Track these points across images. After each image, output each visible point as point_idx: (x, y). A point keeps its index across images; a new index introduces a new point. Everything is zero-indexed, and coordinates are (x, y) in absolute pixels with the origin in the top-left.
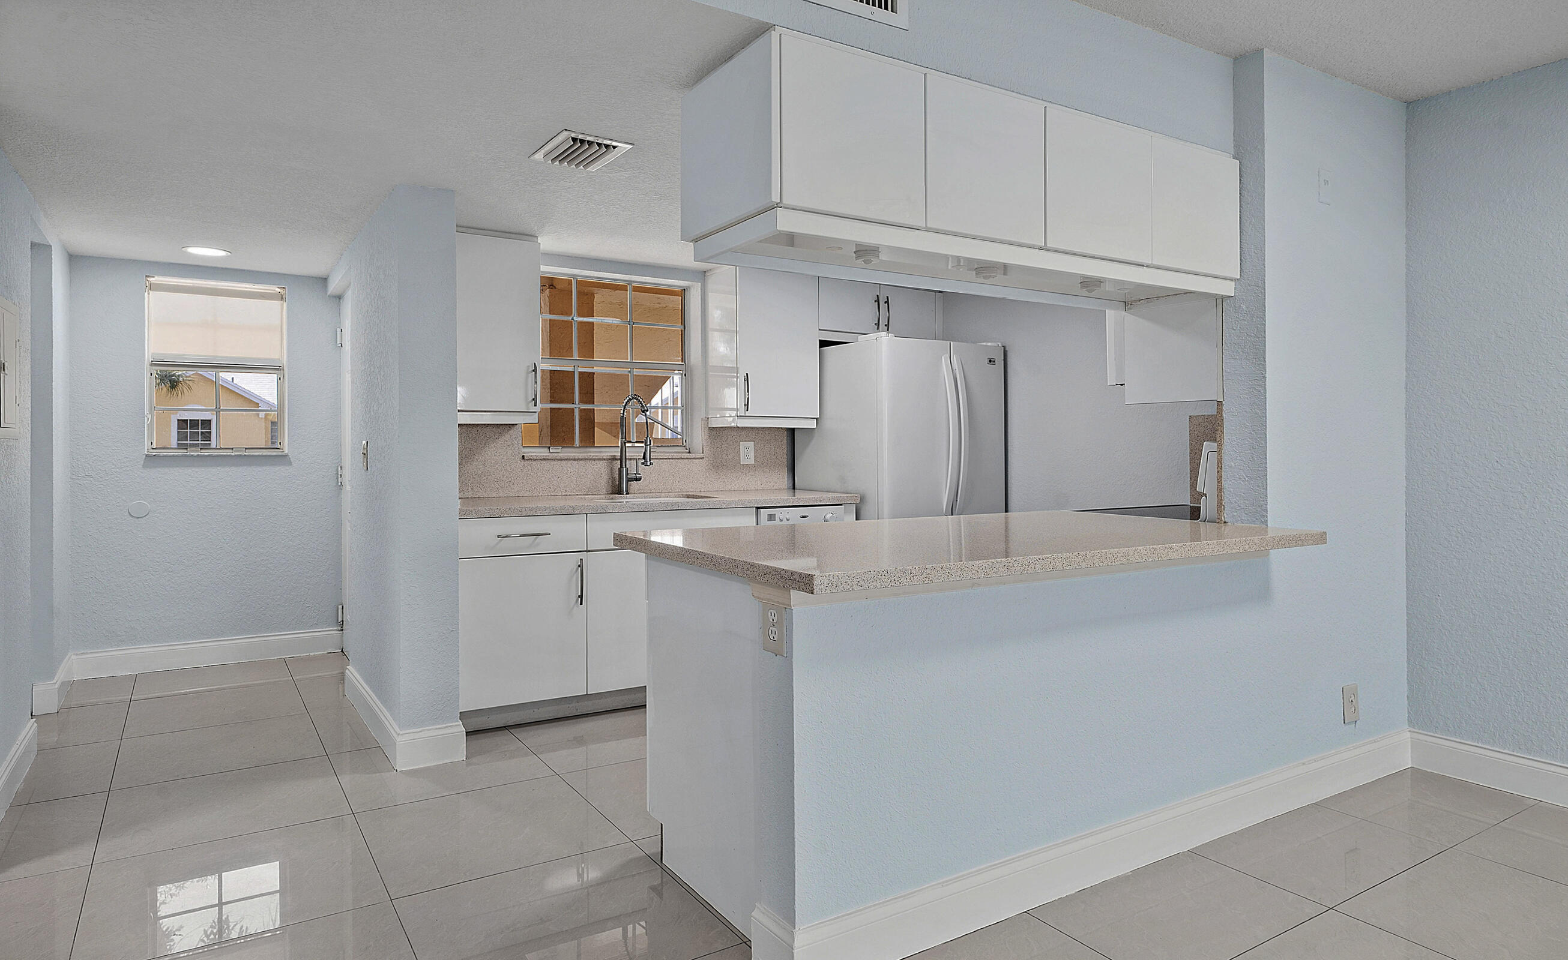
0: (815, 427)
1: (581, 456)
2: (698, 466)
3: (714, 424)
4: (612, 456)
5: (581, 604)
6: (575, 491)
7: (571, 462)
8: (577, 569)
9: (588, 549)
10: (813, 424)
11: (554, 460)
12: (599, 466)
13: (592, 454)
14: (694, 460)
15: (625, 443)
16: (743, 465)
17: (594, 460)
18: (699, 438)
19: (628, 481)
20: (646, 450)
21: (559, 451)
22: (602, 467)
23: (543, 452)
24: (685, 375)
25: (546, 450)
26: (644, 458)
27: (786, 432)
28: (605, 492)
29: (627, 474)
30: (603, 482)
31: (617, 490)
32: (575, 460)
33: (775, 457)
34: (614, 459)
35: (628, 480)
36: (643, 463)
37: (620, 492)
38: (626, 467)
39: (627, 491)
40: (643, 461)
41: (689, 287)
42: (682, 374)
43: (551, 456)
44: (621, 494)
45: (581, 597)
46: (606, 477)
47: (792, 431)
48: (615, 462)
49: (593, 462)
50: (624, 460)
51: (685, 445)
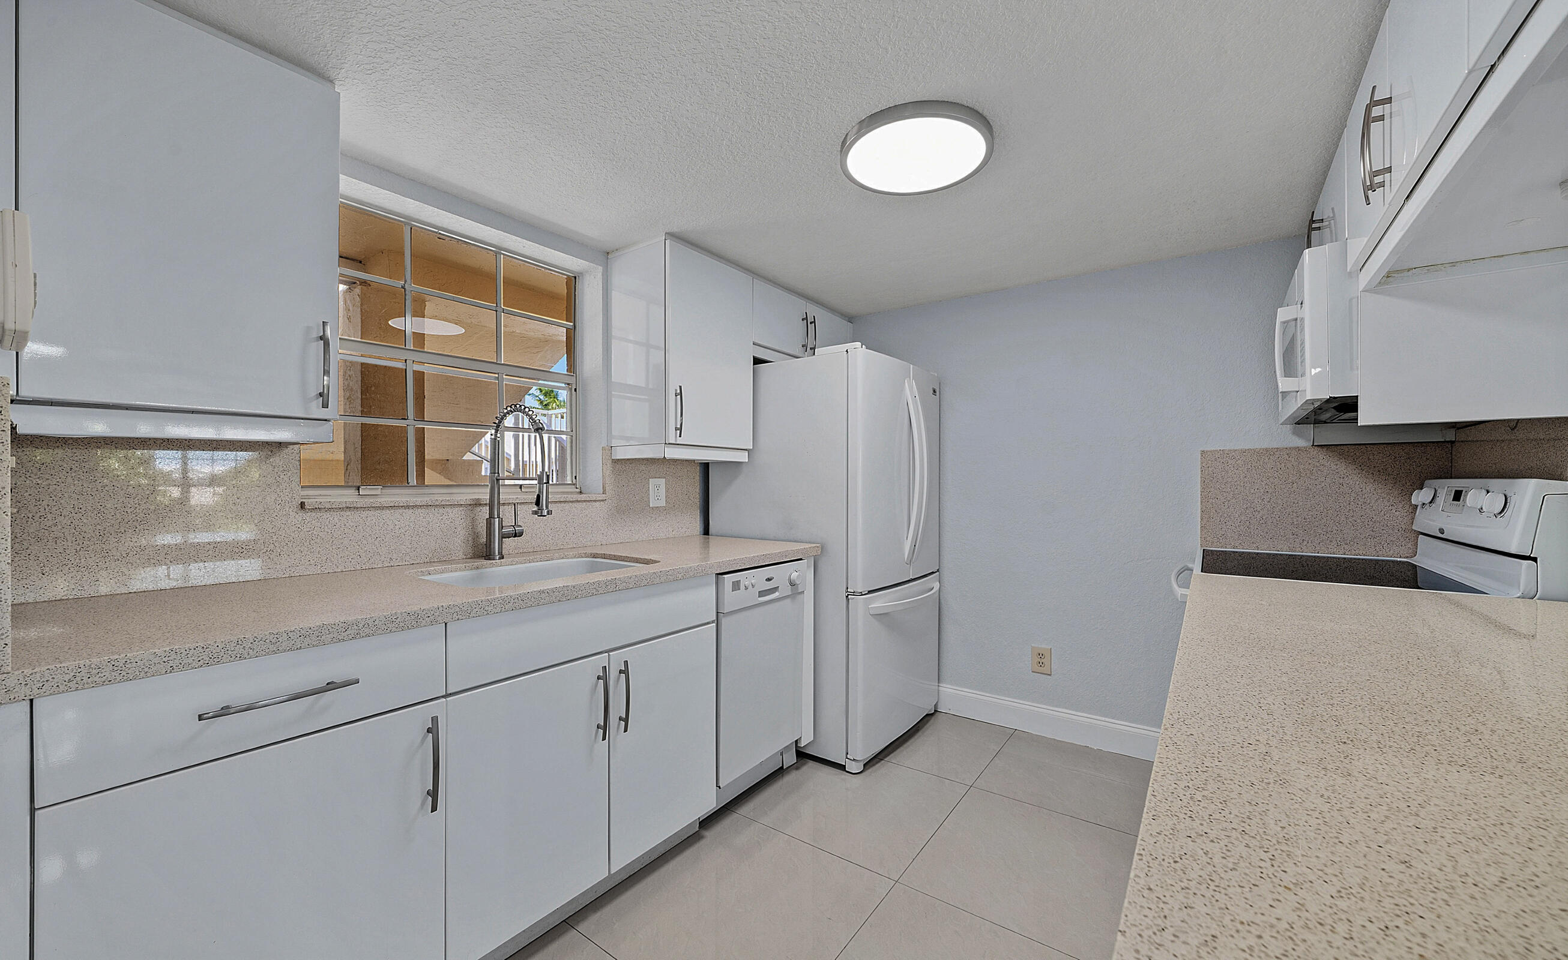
0: (747, 461)
1: (419, 500)
2: (599, 510)
3: (621, 454)
4: (473, 500)
5: (434, 809)
6: (408, 558)
7: (401, 511)
8: (424, 738)
9: (449, 692)
10: (743, 457)
11: (369, 508)
12: (451, 515)
13: (436, 497)
14: (594, 503)
15: (498, 480)
16: (652, 508)
17: (443, 506)
18: (596, 473)
19: (503, 538)
20: (541, 491)
21: (378, 492)
22: (457, 519)
23: (348, 496)
24: (575, 390)
25: (353, 491)
26: (538, 503)
27: (698, 468)
28: (462, 556)
29: (501, 527)
30: (459, 543)
31: (484, 551)
32: (408, 507)
33: (687, 497)
34: (477, 504)
35: (503, 536)
36: (535, 513)
37: (488, 555)
38: (499, 517)
39: (500, 553)
40: (535, 508)
41: (582, 273)
42: (571, 389)
43: (362, 502)
44: (490, 559)
45: (434, 794)
46: (463, 532)
47: (706, 466)
48: (478, 509)
49: (441, 510)
50: (496, 507)
51: (574, 482)
